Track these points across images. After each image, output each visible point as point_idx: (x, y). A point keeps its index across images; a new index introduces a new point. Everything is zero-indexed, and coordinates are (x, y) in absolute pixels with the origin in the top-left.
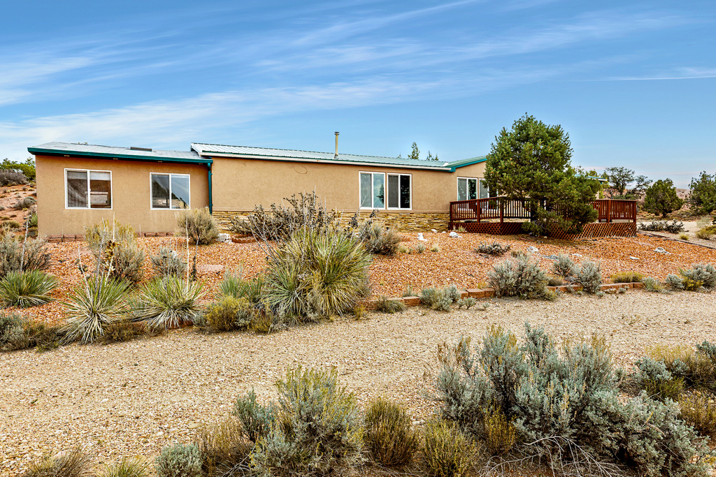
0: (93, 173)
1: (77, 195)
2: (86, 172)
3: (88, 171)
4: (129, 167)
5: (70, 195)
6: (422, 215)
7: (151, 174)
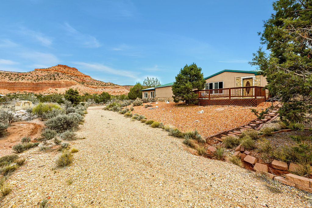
0: (146, 93)
7: (151, 92)
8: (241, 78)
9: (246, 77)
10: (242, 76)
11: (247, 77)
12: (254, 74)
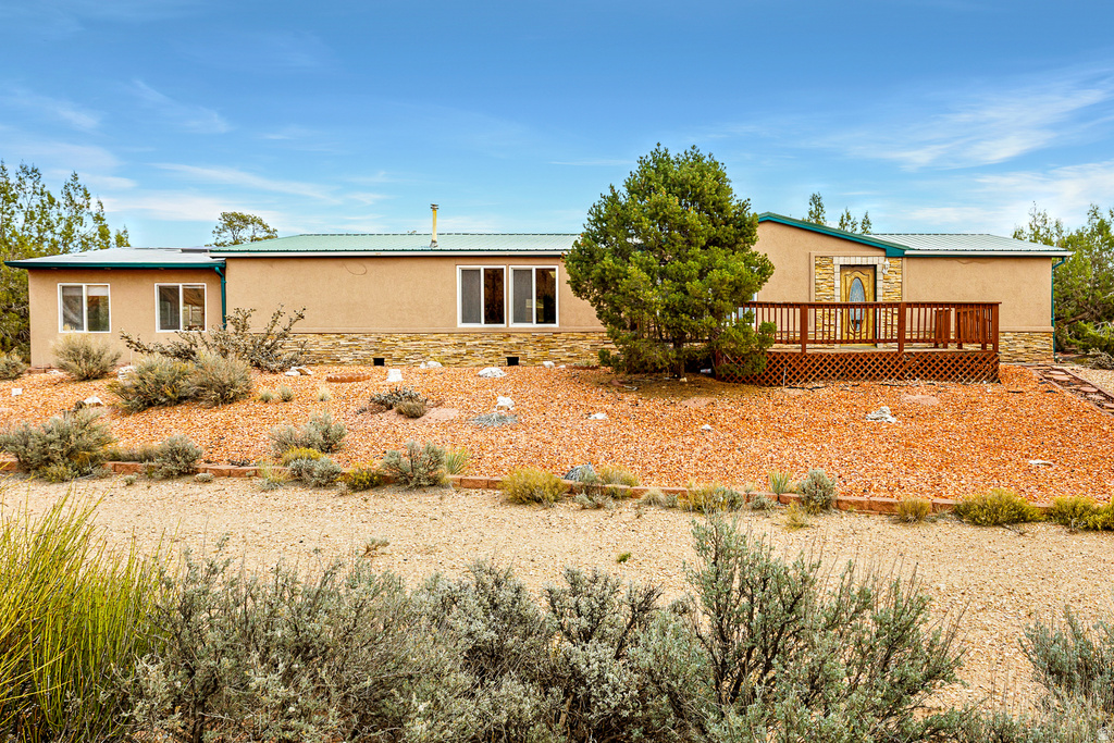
0: (89, 289)
1: (72, 316)
2: (81, 287)
3: (84, 285)
4: (130, 277)
5: (65, 316)
6: (580, 336)
7: (155, 285)
8: (836, 260)
9: (853, 261)
10: (840, 253)
11: (858, 261)
12: (882, 253)
